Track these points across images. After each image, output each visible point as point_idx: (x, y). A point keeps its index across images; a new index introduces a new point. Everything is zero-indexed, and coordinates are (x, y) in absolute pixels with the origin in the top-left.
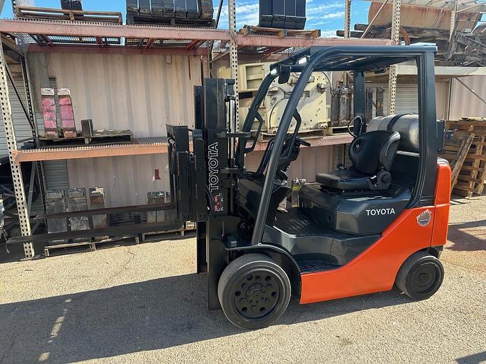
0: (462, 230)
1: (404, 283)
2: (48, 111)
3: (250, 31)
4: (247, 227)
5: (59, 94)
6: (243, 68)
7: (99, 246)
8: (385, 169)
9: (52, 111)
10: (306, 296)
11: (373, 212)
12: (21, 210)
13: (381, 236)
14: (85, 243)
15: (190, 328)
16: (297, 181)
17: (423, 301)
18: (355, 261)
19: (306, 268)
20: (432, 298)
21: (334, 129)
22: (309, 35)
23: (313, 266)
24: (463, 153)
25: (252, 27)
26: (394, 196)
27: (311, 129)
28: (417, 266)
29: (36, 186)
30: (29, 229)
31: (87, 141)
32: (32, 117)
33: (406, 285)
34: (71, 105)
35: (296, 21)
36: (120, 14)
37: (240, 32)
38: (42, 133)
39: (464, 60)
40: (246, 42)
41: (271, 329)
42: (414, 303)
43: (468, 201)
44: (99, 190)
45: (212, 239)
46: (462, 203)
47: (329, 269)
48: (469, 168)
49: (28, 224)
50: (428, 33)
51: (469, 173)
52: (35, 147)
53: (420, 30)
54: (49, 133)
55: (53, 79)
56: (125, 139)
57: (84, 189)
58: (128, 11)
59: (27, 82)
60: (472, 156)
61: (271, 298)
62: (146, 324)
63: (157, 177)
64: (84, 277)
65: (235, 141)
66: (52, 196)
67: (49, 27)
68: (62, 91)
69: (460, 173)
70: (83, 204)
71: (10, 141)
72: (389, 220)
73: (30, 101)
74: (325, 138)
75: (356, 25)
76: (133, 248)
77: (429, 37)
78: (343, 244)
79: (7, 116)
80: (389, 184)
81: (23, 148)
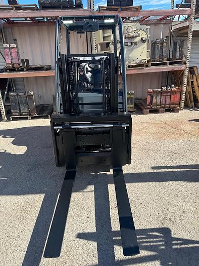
2: (7, 55)
5: (11, 47)
9: (9, 55)
14: (27, 116)
16: (129, 92)
21: (152, 64)
25: (103, 7)
27: (137, 63)
31: (25, 69)
34: (16, 52)
36: (35, 5)
54: (8, 65)
55: (15, 40)
58: (39, 3)
70: (25, 99)
74: (146, 68)
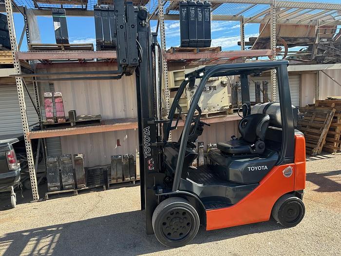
0: (326, 177)
1: (277, 216)
2: (48, 106)
3: (174, 50)
4: (170, 179)
5: (55, 96)
6: (171, 73)
7: (80, 192)
8: (261, 140)
9: (50, 107)
10: (210, 226)
11: (253, 169)
12: (31, 170)
13: (259, 184)
14: (72, 190)
15: (135, 247)
16: (211, 145)
17: (291, 228)
18: (242, 201)
19: (209, 207)
20: (298, 225)
21: (234, 110)
22: (214, 50)
23: (215, 205)
24: (328, 123)
25: (176, 48)
26: (267, 158)
27: (218, 110)
28: (286, 204)
29: (41, 153)
30: (36, 181)
31: (72, 125)
32: (39, 109)
33: (279, 217)
34: (62, 102)
35: (205, 42)
36: (92, 45)
37: (168, 51)
38: (44, 121)
39: (323, 60)
40: (173, 57)
41: (187, 247)
42: (285, 230)
43: (334, 156)
44: (80, 156)
45: (148, 188)
46: (329, 158)
47: (225, 207)
48: (333, 133)
49: (36, 179)
50: (301, 41)
51: (333, 136)
52: (40, 129)
53: (295, 39)
54: (49, 120)
55: (52, 84)
56: (96, 122)
57: (71, 155)
58: (97, 43)
59: (36, 87)
60: (334, 124)
61: (187, 227)
62: (107, 244)
63: (119, 145)
64: (70, 213)
65: (161, 126)
66: (50, 160)
67: (49, 55)
68: (57, 94)
69: (327, 137)
70: (70, 165)
71: (25, 126)
72: (264, 174)
73: (37, 99)
74: (228, 116)
75: (250, 38)
76: (102, 193)
77: (302, 43)
78: (234, 190)
79: (23, 111)
80: (264, 149)
81: (32, 130)
